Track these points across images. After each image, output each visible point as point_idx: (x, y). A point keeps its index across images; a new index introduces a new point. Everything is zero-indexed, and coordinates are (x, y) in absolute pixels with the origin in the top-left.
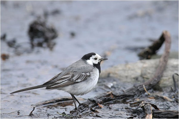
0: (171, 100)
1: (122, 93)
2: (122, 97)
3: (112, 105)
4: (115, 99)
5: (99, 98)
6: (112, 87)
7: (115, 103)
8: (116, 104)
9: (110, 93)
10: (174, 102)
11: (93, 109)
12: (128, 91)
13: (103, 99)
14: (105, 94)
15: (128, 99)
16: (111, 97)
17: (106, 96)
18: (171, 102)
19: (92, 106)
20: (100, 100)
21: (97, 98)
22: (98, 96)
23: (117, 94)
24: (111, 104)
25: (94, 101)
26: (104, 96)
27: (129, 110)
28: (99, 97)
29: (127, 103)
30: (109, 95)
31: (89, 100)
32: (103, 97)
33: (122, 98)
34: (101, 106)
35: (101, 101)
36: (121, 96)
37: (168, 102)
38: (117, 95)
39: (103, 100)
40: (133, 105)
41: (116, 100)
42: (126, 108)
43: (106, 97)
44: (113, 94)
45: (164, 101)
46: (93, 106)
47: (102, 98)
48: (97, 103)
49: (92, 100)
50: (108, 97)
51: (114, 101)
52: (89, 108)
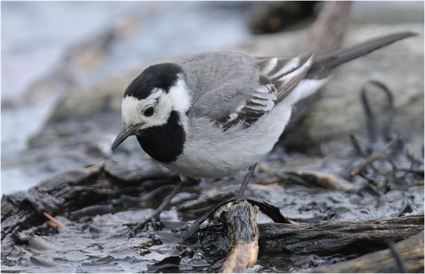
0: (348, 186)
2: (148, 183)
4: (117, 196)
5: (50, 193)
7: (118, 208)
8: (120, 213)
9: (95, 169)
10: (360, 193)
11: (23, 235)
13: (67, 195)
14: (74, 173)
16: (103, 186)
17: (81, 183)
18: (348, 193)
19: (19, 224)
20: (52, 201)
21: (43, 192)
22: (43, 184)
23: (128, 172)
24: (102, 212)
25: (25, 205)
26: (71, 184)
28: (50, 188)
29: (169, 207)
30: (93, 178)
31: (8, 199)
32: (68, 188)
33: (148, 189)
34: (60, 222)
35: (61, 201)
36: (145, 179)
38: (128, 177)
39: (67, 200)
41: (123, 197)
43: (79, 188)
44: (108, 175)
46: (23, 227)
47: (61, 192)
48: (43, 211)
49: (18, 202)
50: (90, 188)
51: (114, 201)
52: (6, 232)
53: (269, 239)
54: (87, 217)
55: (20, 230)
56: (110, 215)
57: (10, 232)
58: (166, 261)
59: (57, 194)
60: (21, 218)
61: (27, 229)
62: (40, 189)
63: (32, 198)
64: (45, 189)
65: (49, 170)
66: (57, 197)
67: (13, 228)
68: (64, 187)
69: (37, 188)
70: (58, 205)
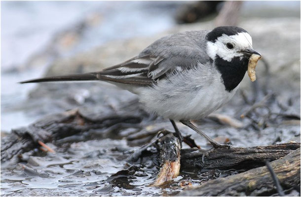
0: (239, 124)
1: (107, 112)
2: (107, 122)
3: (79, 144)
4: (87, 130)
5: (43, 128)
6: (88, 100)
7: (88, 138)
8: (89, 142)
10: (246, 129)
11: (25, 156)
12: (125, 107)
13: (53, 129)
14: (60, 115)
15: (124, 128)
16: (78, 124)
17: (64, 121)
18: (239, 129)
19: (22, 148)
20: (44, 133)
21: (38, 127)
22: (38, 122)
23: (93, 115)
24: (77, 141)
25: (26, 136)
26: (57, 122)
27: (121, 154)
28: (43, 125)
29: (120, 138)
30: (72, 118)
31: (15, 132)
32: (54, 125)
33: (108, 126)
34: (49, 147)
35: (50, 133)
36: (105, 119)
37: (231, 131)
38: (94, 118)
39: (54, 133)
40: (136, 142)
41: (92, 131)
42: (113, 150)
43: (61, 125)
44: (81, 117)
45: (219, 128)
46: (25, 150)
47: (50, 127)
48: (38, 140)
49: (21, 134)
50: (69, 125)
51: (86, 134)
52: (14, 153)
53: (187, 159)
54: (67, 144)
55: (23, 153)
56: (82, 143)
57: (16, 154)
58: (119, 173)
59: (47, 129)
60: (24, 144)
61: (27, 151)
62: (36, 125)
63: (31, 132)
64: (40, 125)
65: (42, 113)
66: (47, 131)
67: (18, 151)
68: (52, 124)
69: (34, 125)
70: (47, 136)
